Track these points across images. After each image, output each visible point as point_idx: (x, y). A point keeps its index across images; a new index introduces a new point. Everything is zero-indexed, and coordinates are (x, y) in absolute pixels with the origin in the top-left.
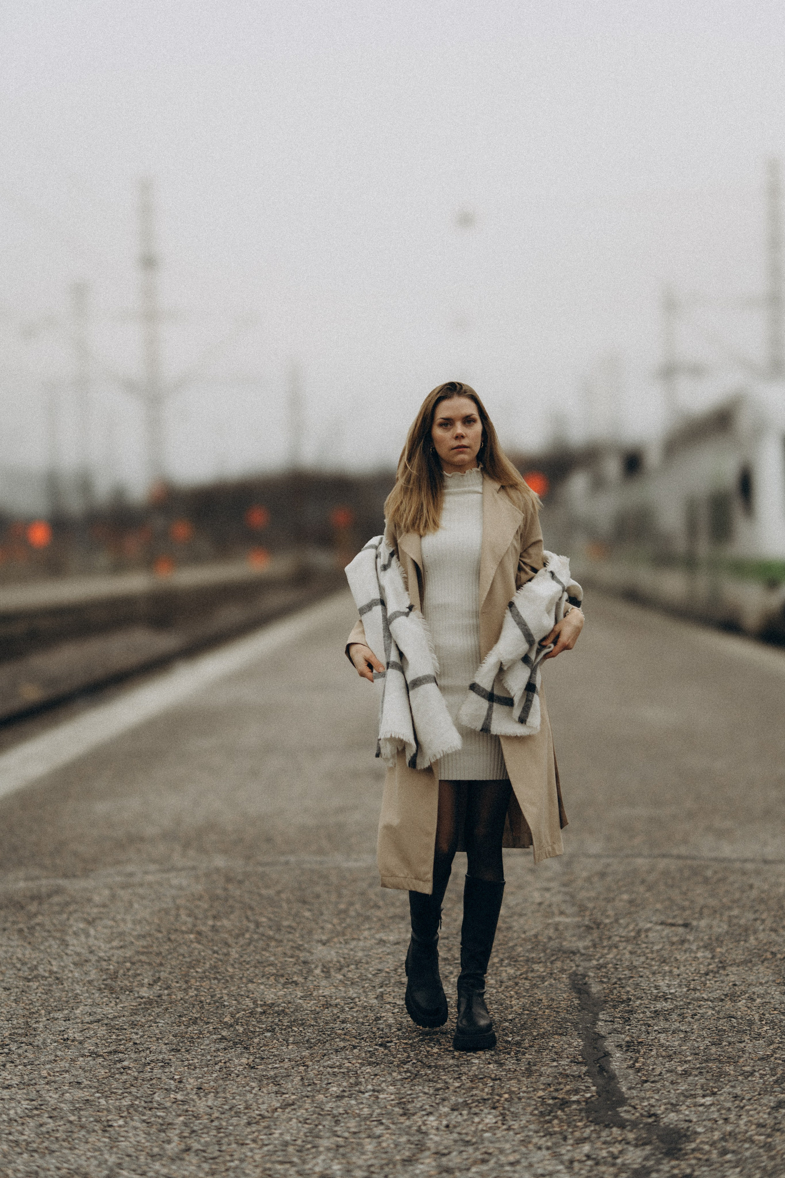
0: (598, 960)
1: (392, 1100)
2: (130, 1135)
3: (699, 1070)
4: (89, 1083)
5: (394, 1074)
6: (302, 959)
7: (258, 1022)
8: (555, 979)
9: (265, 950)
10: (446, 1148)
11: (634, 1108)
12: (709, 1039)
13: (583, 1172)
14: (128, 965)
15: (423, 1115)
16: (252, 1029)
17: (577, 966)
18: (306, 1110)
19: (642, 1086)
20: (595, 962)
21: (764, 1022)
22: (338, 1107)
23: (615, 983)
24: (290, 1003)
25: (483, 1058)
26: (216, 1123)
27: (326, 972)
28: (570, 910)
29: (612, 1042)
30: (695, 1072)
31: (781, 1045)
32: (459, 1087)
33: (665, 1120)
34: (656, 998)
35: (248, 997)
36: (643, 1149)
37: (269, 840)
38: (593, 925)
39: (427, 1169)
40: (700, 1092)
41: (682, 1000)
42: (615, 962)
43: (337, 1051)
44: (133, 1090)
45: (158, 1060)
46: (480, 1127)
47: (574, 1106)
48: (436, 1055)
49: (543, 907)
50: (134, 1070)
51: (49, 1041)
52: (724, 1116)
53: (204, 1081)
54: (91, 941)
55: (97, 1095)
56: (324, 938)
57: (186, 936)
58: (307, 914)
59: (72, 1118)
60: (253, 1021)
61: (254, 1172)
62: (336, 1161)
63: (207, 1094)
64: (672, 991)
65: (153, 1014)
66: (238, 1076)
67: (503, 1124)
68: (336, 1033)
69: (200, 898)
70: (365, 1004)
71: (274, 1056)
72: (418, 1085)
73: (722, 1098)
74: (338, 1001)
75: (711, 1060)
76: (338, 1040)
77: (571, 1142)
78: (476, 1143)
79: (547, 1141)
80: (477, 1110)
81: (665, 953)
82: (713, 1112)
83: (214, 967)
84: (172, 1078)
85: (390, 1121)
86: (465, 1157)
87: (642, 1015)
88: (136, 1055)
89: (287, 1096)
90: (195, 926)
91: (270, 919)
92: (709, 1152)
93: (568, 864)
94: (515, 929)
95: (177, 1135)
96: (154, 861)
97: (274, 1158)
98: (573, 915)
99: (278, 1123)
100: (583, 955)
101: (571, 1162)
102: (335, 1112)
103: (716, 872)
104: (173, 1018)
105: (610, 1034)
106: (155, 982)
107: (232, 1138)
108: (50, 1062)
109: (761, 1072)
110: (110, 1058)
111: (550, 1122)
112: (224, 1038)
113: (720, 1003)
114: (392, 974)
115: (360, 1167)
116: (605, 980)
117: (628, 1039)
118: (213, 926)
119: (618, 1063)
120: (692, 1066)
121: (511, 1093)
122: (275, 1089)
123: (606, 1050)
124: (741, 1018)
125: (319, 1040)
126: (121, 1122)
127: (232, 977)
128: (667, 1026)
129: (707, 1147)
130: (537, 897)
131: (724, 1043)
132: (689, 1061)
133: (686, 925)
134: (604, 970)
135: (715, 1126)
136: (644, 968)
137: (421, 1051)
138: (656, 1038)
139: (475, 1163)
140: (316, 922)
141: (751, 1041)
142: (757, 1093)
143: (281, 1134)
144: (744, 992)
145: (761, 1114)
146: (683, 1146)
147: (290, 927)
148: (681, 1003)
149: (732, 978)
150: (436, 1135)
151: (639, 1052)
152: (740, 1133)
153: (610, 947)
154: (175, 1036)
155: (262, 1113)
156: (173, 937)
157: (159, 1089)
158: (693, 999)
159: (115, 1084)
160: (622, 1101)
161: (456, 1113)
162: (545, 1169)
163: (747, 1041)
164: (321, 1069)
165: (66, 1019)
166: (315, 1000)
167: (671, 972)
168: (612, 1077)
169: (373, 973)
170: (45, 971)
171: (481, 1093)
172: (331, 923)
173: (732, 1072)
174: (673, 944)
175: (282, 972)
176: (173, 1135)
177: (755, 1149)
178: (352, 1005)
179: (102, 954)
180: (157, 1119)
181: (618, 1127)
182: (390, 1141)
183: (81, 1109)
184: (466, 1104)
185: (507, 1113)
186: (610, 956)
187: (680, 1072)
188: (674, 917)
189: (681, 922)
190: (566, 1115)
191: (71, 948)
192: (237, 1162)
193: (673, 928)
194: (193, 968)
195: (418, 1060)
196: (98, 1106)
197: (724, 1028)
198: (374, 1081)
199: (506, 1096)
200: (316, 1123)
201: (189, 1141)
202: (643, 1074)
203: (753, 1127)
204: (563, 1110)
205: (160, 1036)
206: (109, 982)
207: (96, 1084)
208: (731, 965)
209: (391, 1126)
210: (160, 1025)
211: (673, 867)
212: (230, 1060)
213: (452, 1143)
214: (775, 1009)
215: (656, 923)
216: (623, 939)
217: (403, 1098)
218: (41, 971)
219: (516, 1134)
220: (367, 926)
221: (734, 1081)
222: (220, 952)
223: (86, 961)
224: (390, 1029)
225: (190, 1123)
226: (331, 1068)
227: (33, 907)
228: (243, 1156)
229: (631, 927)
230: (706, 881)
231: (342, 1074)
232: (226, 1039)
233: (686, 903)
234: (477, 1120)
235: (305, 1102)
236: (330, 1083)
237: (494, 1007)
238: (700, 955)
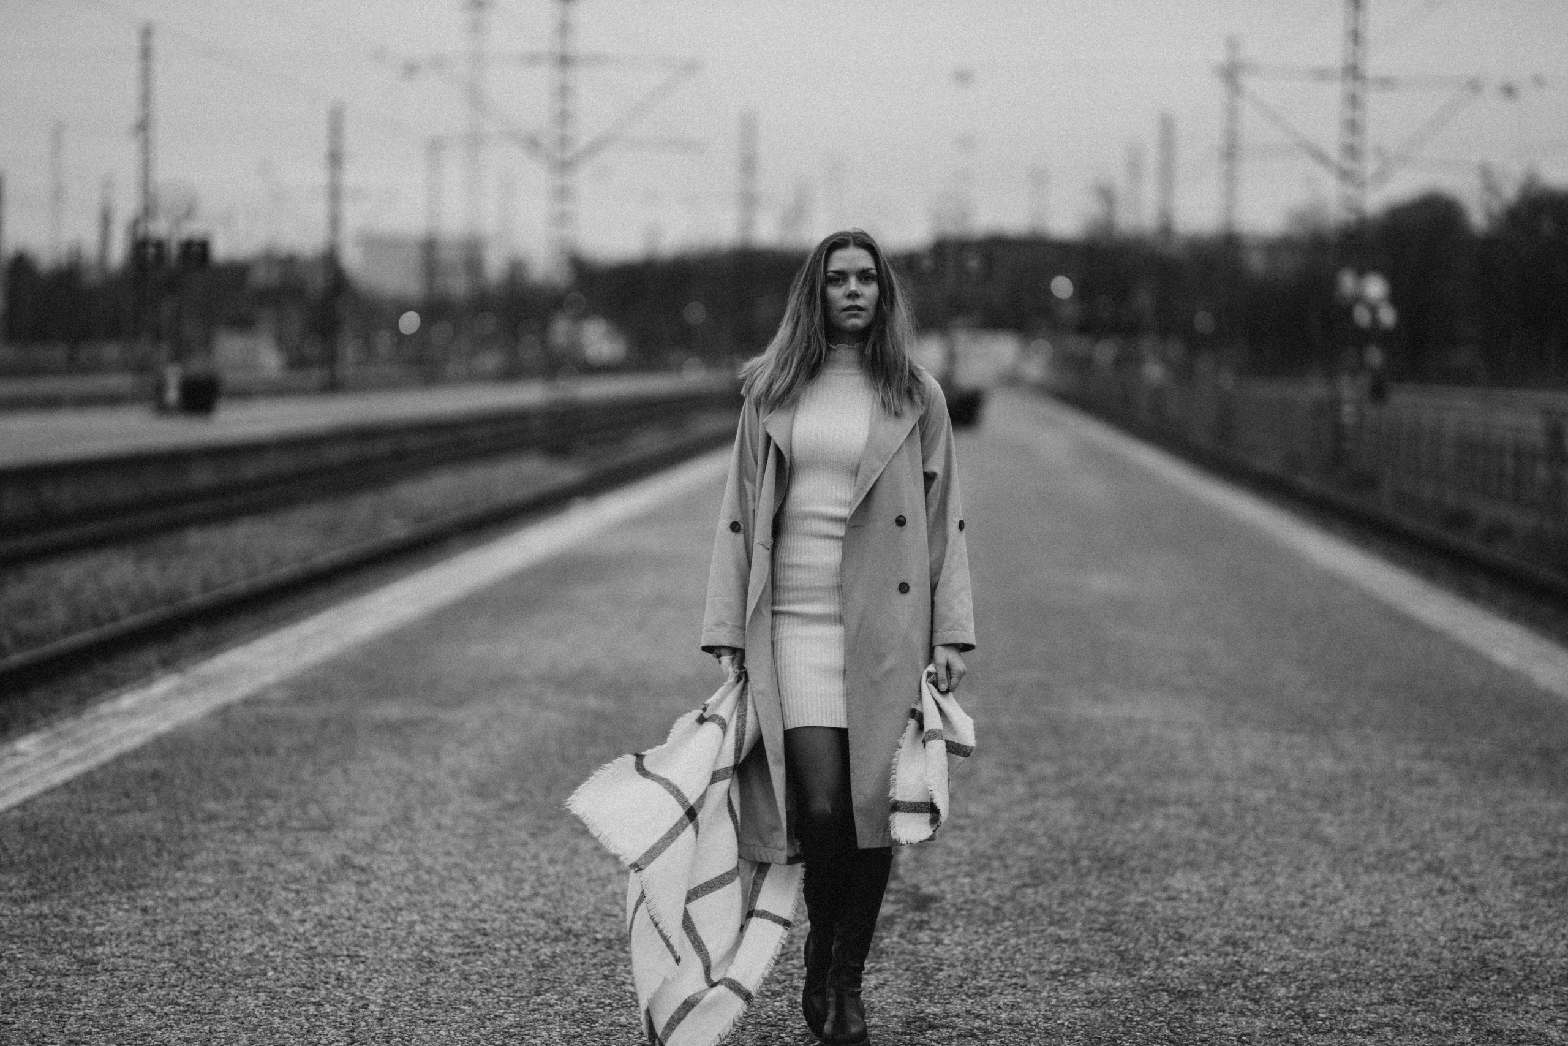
2: (491, 885)
3: (969, 863)
4: (459, 853)
19: (917, 870)
26: (561, 880)
30: (965, 864)
33: (924, 890)
37: (644, 685)
52: (973, 890)
59: (444, 874)
69: (569, 730)
82: (965, 887)
92: (949, 909)
96: (526, 698)
131: (1002, 848)
135: (962, 895)
142: (1008, 878)
145: (1004, 890)
146: (929, 905)
152: (979, 900)
173: (996, 865)
176: (526, 886)
177: (986, 909)
179: (472, 768)
180: (514, 877)
183: (451, 869)
191: (445, 763)
192: (575, 902)
196: (466, 867)
201: (538, 890)
202: (922, 863)
203: (993, 897)
206: (479, 789)
207: (465, 855)
221: (994, 870)
223: (458, 773)
225: (541, 880)
227: (407, 731)
228: (580, 899)
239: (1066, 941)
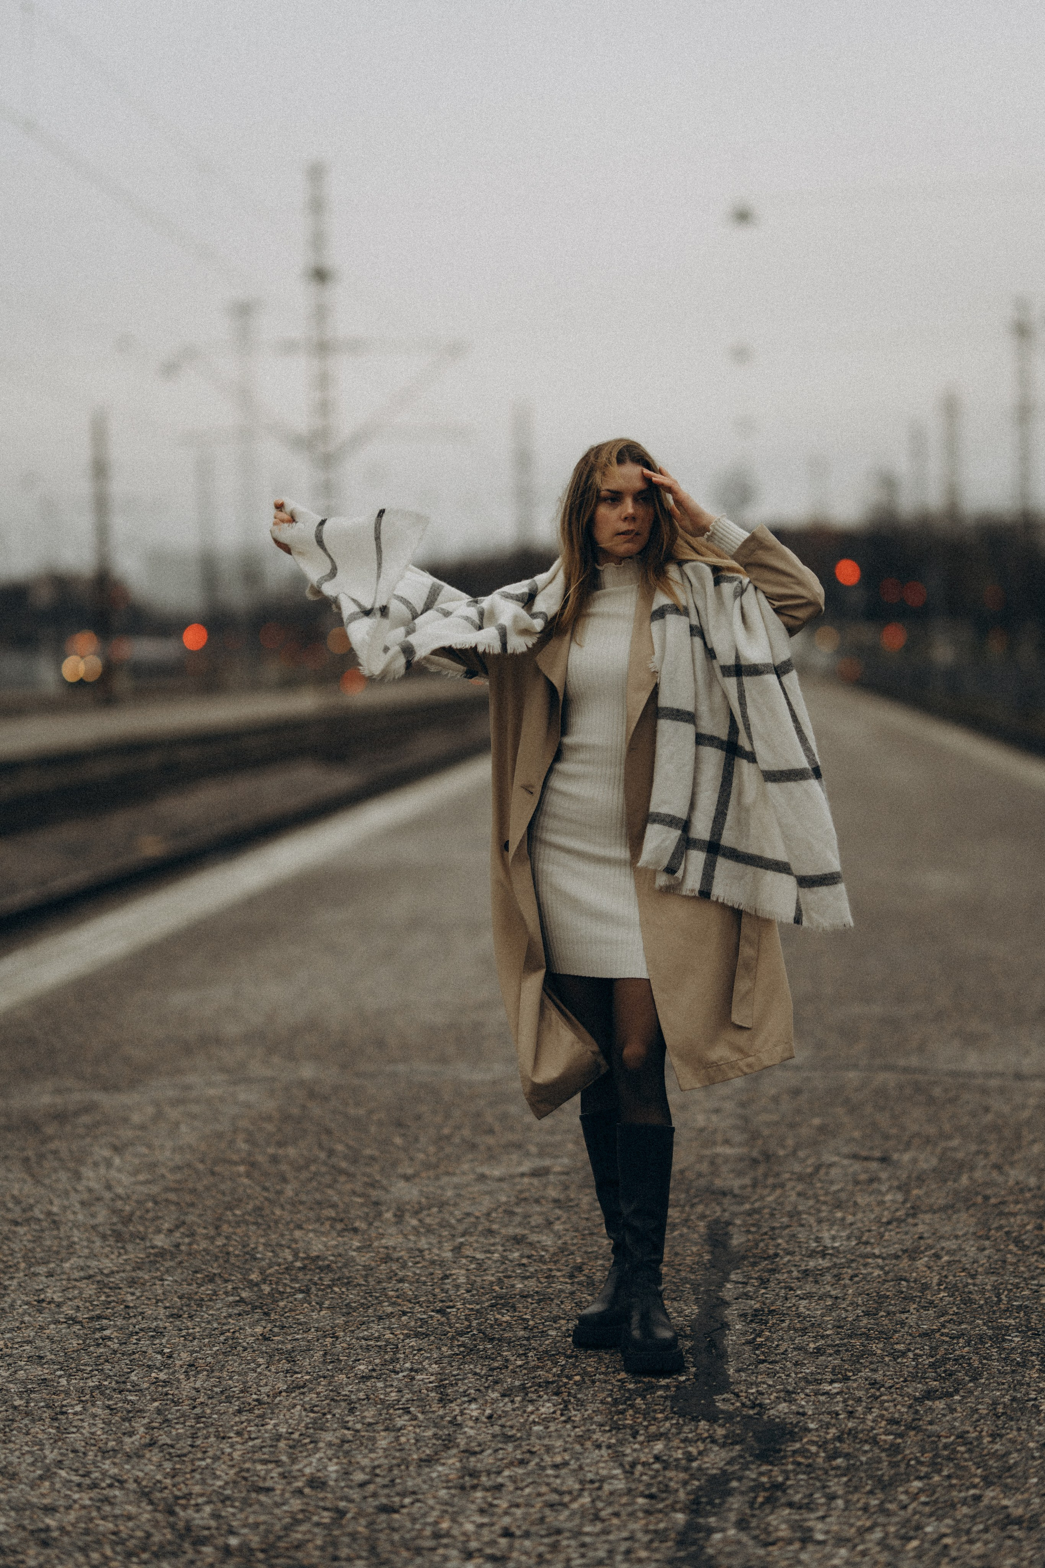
0: (753, 1203)
1: (430, 1382)
2: (86, 1424)
3: (836, 1348)
4: (53, 1357)
5: (444, 1349)
6: (374, 1199)
7: (292, 1280)
8: (689, 1227)
9: (330, 1186)
10: (479, 1445)
11: (737, 1395)
12: (864, 1308)
13: (644, 1478)
14: (150, 1205)
15: (464, 1402)
16: (281, 1290)
17: (724, 1211)
18: (318, 1394)
19: (756, 1367)
20: (747, 1206)
21: (942, 1287)
22: (358, 1390)
23: (766, 1234)
24: (340, 1255)
25: (564, 1329)
26: (198, 1410)
27: (399, 1217)
28: (738, 1138)
29: (736, 1310)
30: (830, 1351)
31: (955, 1317)
32: (520, 1366)
33: (772, 1412)
34: (812, 1254)
35: (289, 1247)
36: (732, 1450)
37: (381, 1044)
38: (761, 1158)
39: (447, 1472)
40: (829, 1377)
41: (845, 1257)
42: (774, 1206)
43: (380, 1318)
44: (107, 1366)
45: (150, 1328)
46: (532, 1417)
47: (660, 1393)
48: (504, 1324)
49: (706, 1133)
50: (116, 1341)
51: (19, 1302)
52: (849, 1408)
53: (200, 1356)
54: (113, 1173)
55: (59, 1373)
56: (410, 1171)
57: (235, 1168)
58: (398, 1141)
59: (17, 1403)
60: (286, 1279)
61: (227, 1474)
62: (335, 1460)
63: (198, 1372)
64: (836, 1245)
65: (162, 1269)
66: (245, 1349)
67: (562, 1415)
68: (386, 1295)
69: (269, 1118)
70: (436, 1258)
71: (300, 1324)
72: (471, 1362)
73: (855, 1385)
74: (403, 1253)
75: (856, 1335)
76: (386, 1304)
77: (641, 1438)
78: (521, 1438)
79: (610, 1438)
80: (534, 1396)
81: (843, 1196)
82: (837, 1402)
83: (258, 1209)
84: (161, 1353)
85: (420, 1409)
86: (500, 1456)
87: (786, 1275)
88: (124, 1322)
89: (299, 1376)
90: (250, 1154)
92: (817, 1455)
95: (143, 1425)
96: (223, 1069)
97: (257, 1456)
98: (740, 1145)
99: (276, 1411)
100: (735, 1196)
101: (633, 1465)
102: (353, 1397)
103: (947, 1090)
104: (185, 1275)
105: (736, 1299)
106: (177, 1227)
107: (211, 1430)
108: (11, 1330)
109: (917, 1351)
110: (90, 1325)
111: (622, 1412)
112: (242, 1300)
113: (894, 1261)
114: (482, 1220)
115: (363, 1469)
116: (753, 1229)
117: (757, 1306)
118: (273, 1156)
119: (734, 1338)
120: (829, 1342)
121: (584, 1373)
122: (287, 1366)
123: (726, 1320)
124: (915, 1281)
125: (363, 1304)
126: (78, 1408)
127: (276, 1222)
128: (814, 1290)
129: (814, 1449)
130: (701, 1120)
131: (882, 1313)
132: (828, 1336)
133: (884, 1160)
134: (757, 1216)
135: (833, 1421)
136: (810, 1214)
137: (487, 1320)
138: (794, 1305)
139: (511, 1464)
140: (405, 1150)
141: (918, 1311)
142: (902, 1379)
143: (275, 1425)
144: (931, 1247)
145: (899, 1407)
146: (783, 1447)
147: (370, 1157)
148: (843, 1260)
149: (921, 1228)
150: (472, 1428)
151: (767, 1323)
152: (862, 1431)
153: (774, 1187)
154: (180, 1298)
155: (261, 1397)
156: (217, 1169)
157: (139, 1366)
158: (861, 1256)
159: (86, 1359)
160: (724, 1386)
161: (507, 1399)
162: (597, 1473)
163: (912, 1310)
164: (354, 1341)
165: (50, 1275)
166: (373, 1252)
167: (843, 1219)
168: (722, 1356)
169: (458, 1217)
170: (42, 1212)
171: (547, 1375)
172: (425, 1152)
173: (879, 1352)
174: (857, 1183)
175: (342, 1215)
176: (139, 1426)
177: (877, 1450)
178: (418, 1259)
179: (120, 1191)
180: (125, 1405)
181: (708, 1421)
182: (412, 1435)
183: (32, 1391)
184: (523, 1388)
185: (572, 1400)
186: (770, 1199)
187: (811, 1350)
188: (872, 1148)
189: (877, 1154)
190: (646, 1404)
191: (84, 1182)
192: (209, 1461)
193: (866, 1163)
194: (231, 1209)
195: (480, 1331)
196: (56, 1387)
197: (888, 1293)
198: (416, 1358)
199: (577, 1378)
200: (326, 1411)
201: (156, 1433)
202: (763, 1353)
203: (884, 1423)
204: (644, 1398)
205: (162, 1297)
206: (119, 1227)
207: (61, 1359)
208: (926, 1212)
209: (419, 1415)
210: (166, 1283)
211: (892, 1083)
212: (240, 1329)
213: (489, 1437)
214: (964, 1270)
215: (847, 1157)
216: (794, 1177)
217: (445, 1379)
218: (37, 1213)
219: (575, 1427)
220: (470, 1157)
221: (879, 1362)
222: (271, 1189)
223: (98, 1199)
224: (458, 1290)
225: (166, 1410)
226: (366, 1340)
227: (50, 1130)
228: (218, 1453)
229: (810, 1161)
230: (931, 1101)
231: (377, 1349)
232: (245, 1302)
233: (894, 1131)
234: (530, 1408)
235: (319, 1384)
236: (359, 1360)
237: (600, 1262)
238: (888, 1197)
239: (1019, 1521)
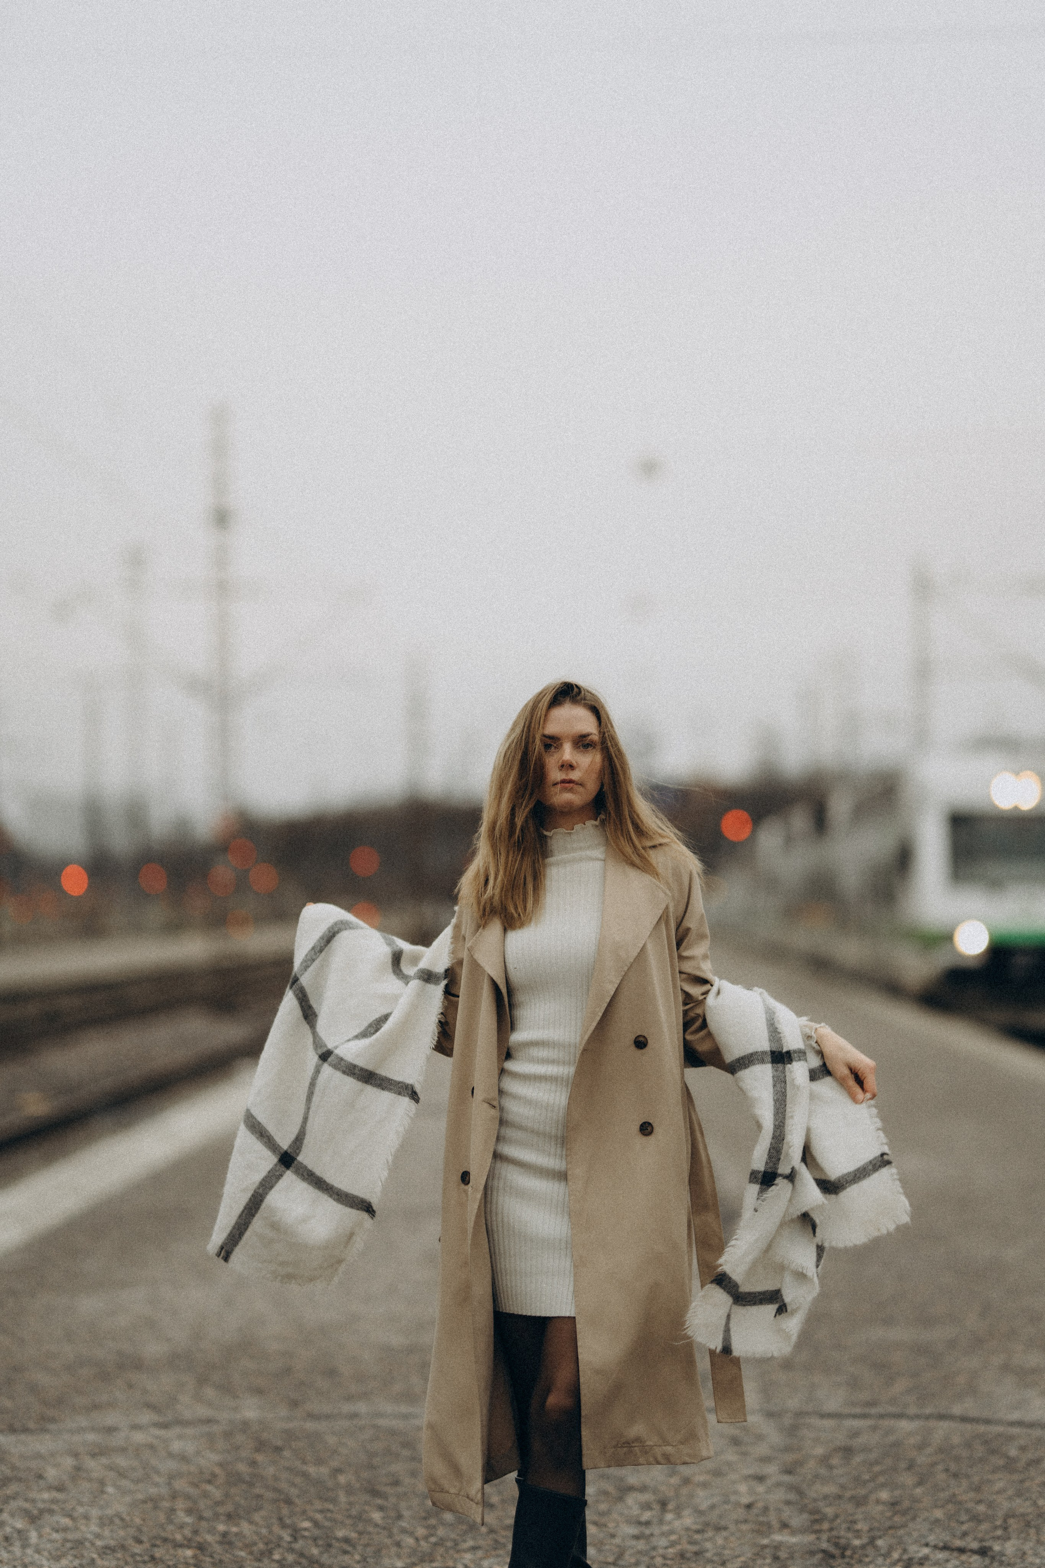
28: (796, 1521)
37: (331, 1373)
38: (833, 1551)
49: (755, 1511)
57: (180, 1552)
58: (377, 1516)
69: (212, 1479)
90: (196, 1532)
91: (316, 1524)
93: (792, 1431)
94: (708, 1555)
96: (150, 1406)
98: (802, 1530)
103: (1023, 1449)
118: (225, 1535)
130: (744, 1492)
133: (983, 1552)
140: (389, 1532)
147: (346, 1540)
188: (965, 1534)
189: (975, 1545)
193: (964, 1557)
211: (956, 1440)
215: (935, 1547)
220: (470, 1543)
229: (896, 1555)
230: (1010, 1465)
233: (981, 1508)
